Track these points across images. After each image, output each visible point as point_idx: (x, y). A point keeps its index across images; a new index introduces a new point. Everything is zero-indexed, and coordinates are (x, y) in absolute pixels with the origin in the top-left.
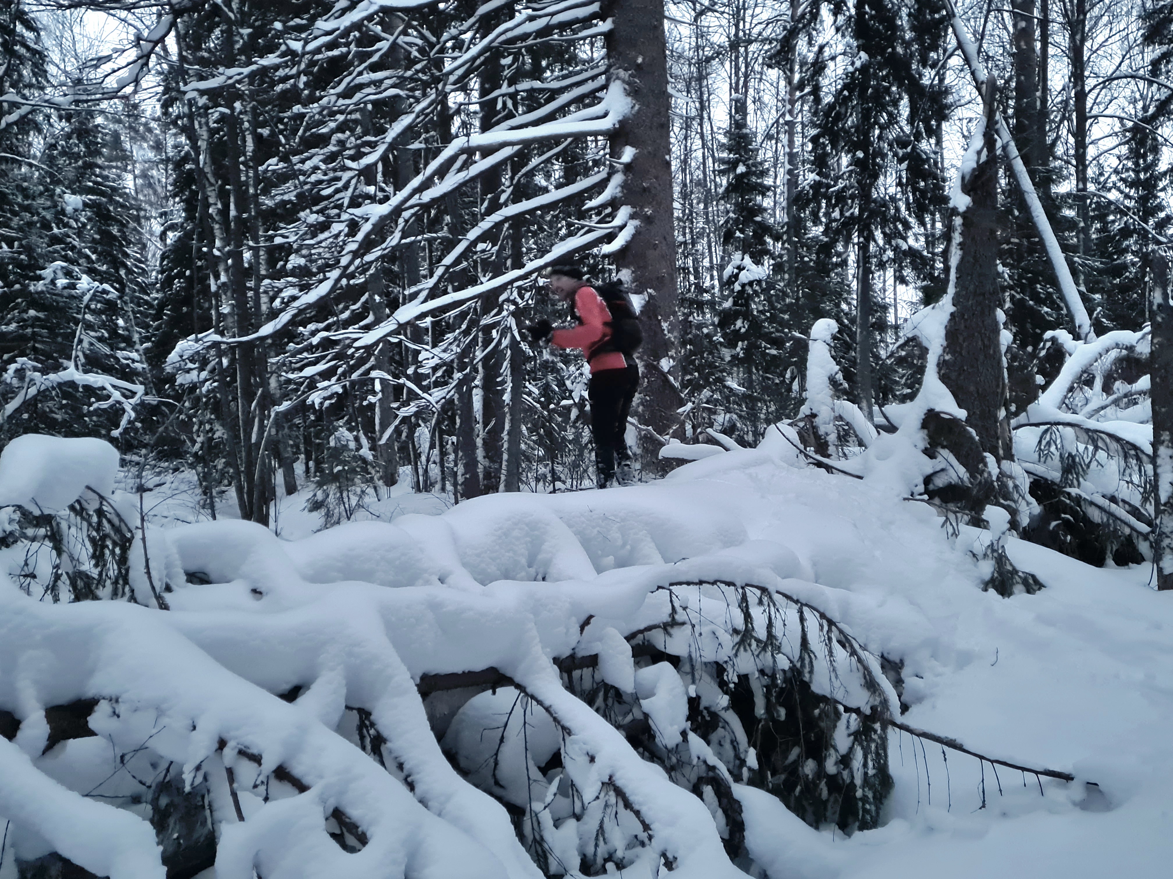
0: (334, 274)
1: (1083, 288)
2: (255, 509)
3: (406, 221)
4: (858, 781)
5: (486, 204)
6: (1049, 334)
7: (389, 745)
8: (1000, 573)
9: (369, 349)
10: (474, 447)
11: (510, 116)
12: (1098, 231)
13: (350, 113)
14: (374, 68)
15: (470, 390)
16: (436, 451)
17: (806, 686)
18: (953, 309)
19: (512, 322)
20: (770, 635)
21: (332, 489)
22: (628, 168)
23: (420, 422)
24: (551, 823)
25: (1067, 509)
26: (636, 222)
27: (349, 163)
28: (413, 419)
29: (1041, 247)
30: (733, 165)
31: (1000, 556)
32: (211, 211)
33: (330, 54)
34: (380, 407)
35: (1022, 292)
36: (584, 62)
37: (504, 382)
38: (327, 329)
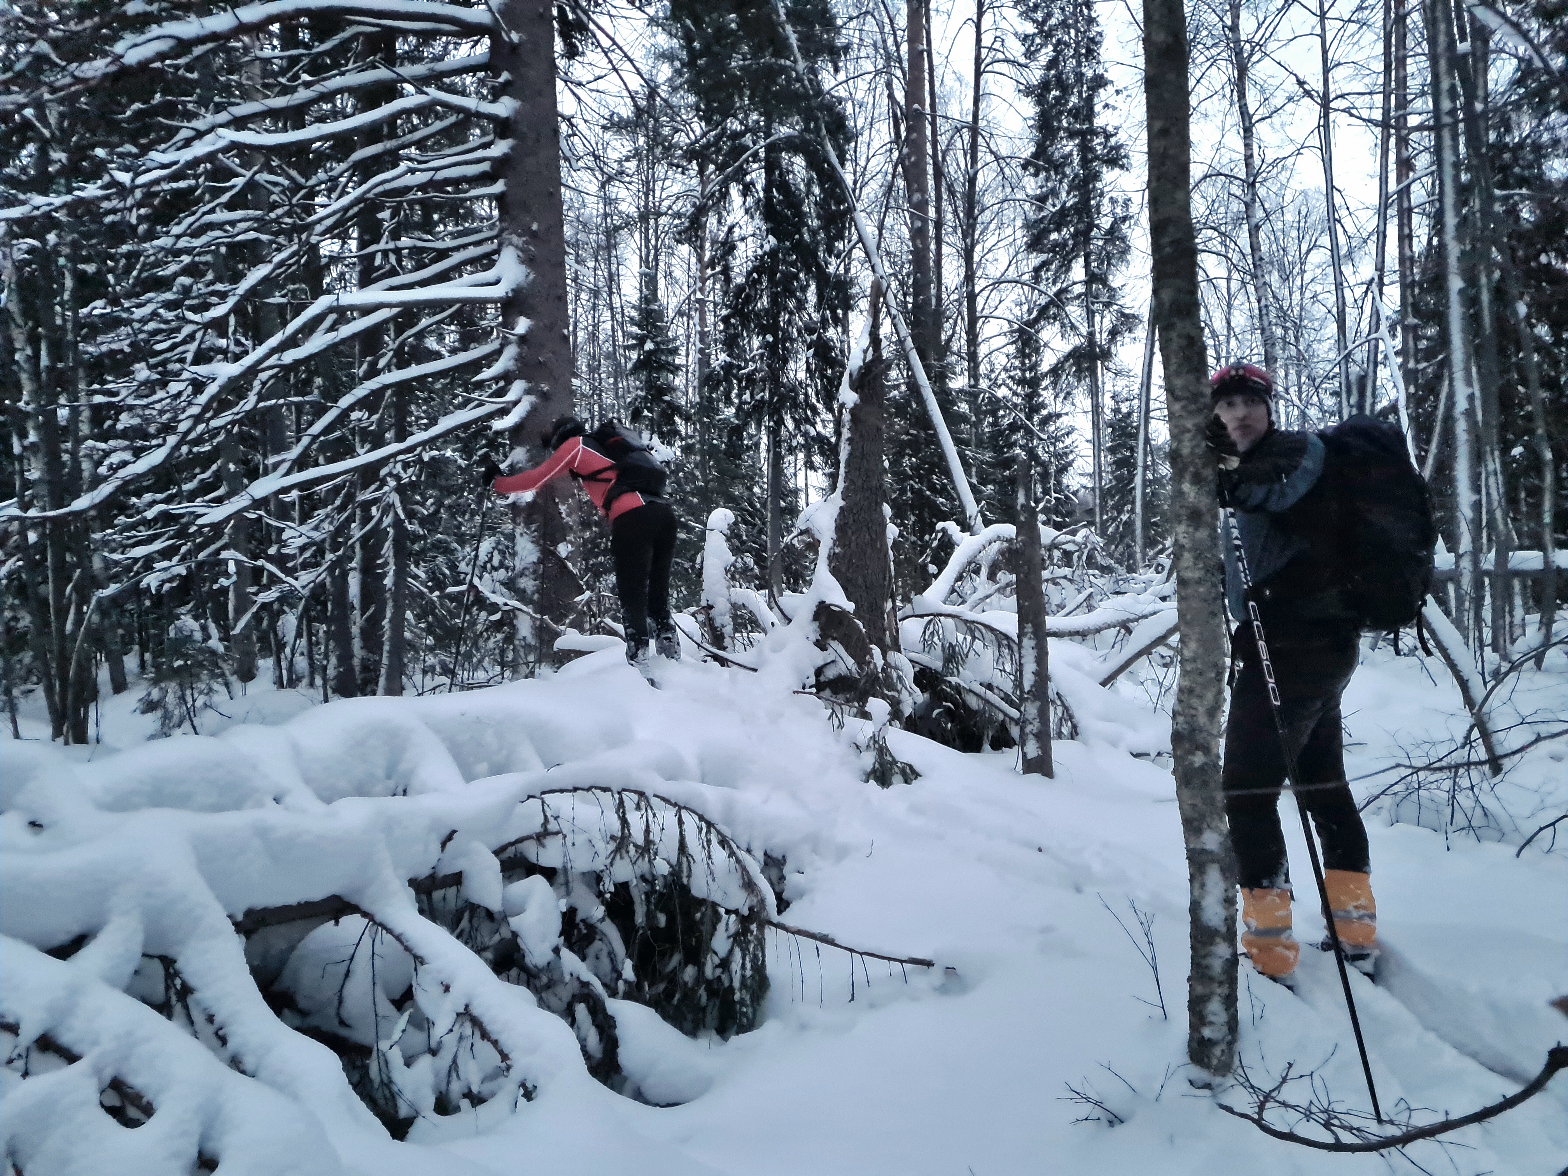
0: (172, 440)
1: (974, 481)
2: (70, 712)
3: (264, 384)
4: (737, 984)
5: (365, 366)
6: (940, 525)
7: (197, 995)
8: (880, 764)
9: (217, 528)
10: (349, 637)
11: (393, 273)
12: (990, 425)
13: (199, 254)
14: (230, 206)
15: (345, 575)
16: (303, 642)
17: (685, 890)
18: (842, 503)
19: (395, 498)
20: (648, 842)
21: (172, 687)
22: (522, 340)
23: (286, 608)
24: (401, 1061)
25: (947, 697)
26: (532, 398)
27: (190, 315)
28: (276, 606)
29: (934, 439)
30: (641, 341)
31: (881, 747)
32: (17, 357)
33: (174, 185)
34: (235, 590)
35: (921, 482)
36: (482, 219)
37: (386, 564)
38: (168, 501)
